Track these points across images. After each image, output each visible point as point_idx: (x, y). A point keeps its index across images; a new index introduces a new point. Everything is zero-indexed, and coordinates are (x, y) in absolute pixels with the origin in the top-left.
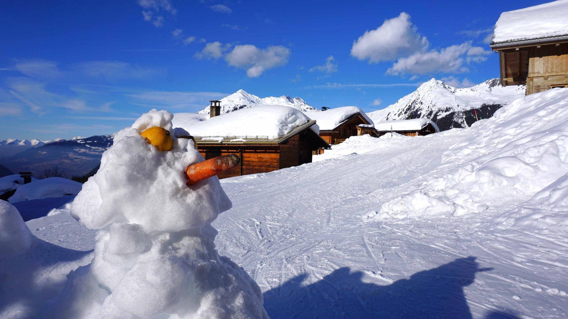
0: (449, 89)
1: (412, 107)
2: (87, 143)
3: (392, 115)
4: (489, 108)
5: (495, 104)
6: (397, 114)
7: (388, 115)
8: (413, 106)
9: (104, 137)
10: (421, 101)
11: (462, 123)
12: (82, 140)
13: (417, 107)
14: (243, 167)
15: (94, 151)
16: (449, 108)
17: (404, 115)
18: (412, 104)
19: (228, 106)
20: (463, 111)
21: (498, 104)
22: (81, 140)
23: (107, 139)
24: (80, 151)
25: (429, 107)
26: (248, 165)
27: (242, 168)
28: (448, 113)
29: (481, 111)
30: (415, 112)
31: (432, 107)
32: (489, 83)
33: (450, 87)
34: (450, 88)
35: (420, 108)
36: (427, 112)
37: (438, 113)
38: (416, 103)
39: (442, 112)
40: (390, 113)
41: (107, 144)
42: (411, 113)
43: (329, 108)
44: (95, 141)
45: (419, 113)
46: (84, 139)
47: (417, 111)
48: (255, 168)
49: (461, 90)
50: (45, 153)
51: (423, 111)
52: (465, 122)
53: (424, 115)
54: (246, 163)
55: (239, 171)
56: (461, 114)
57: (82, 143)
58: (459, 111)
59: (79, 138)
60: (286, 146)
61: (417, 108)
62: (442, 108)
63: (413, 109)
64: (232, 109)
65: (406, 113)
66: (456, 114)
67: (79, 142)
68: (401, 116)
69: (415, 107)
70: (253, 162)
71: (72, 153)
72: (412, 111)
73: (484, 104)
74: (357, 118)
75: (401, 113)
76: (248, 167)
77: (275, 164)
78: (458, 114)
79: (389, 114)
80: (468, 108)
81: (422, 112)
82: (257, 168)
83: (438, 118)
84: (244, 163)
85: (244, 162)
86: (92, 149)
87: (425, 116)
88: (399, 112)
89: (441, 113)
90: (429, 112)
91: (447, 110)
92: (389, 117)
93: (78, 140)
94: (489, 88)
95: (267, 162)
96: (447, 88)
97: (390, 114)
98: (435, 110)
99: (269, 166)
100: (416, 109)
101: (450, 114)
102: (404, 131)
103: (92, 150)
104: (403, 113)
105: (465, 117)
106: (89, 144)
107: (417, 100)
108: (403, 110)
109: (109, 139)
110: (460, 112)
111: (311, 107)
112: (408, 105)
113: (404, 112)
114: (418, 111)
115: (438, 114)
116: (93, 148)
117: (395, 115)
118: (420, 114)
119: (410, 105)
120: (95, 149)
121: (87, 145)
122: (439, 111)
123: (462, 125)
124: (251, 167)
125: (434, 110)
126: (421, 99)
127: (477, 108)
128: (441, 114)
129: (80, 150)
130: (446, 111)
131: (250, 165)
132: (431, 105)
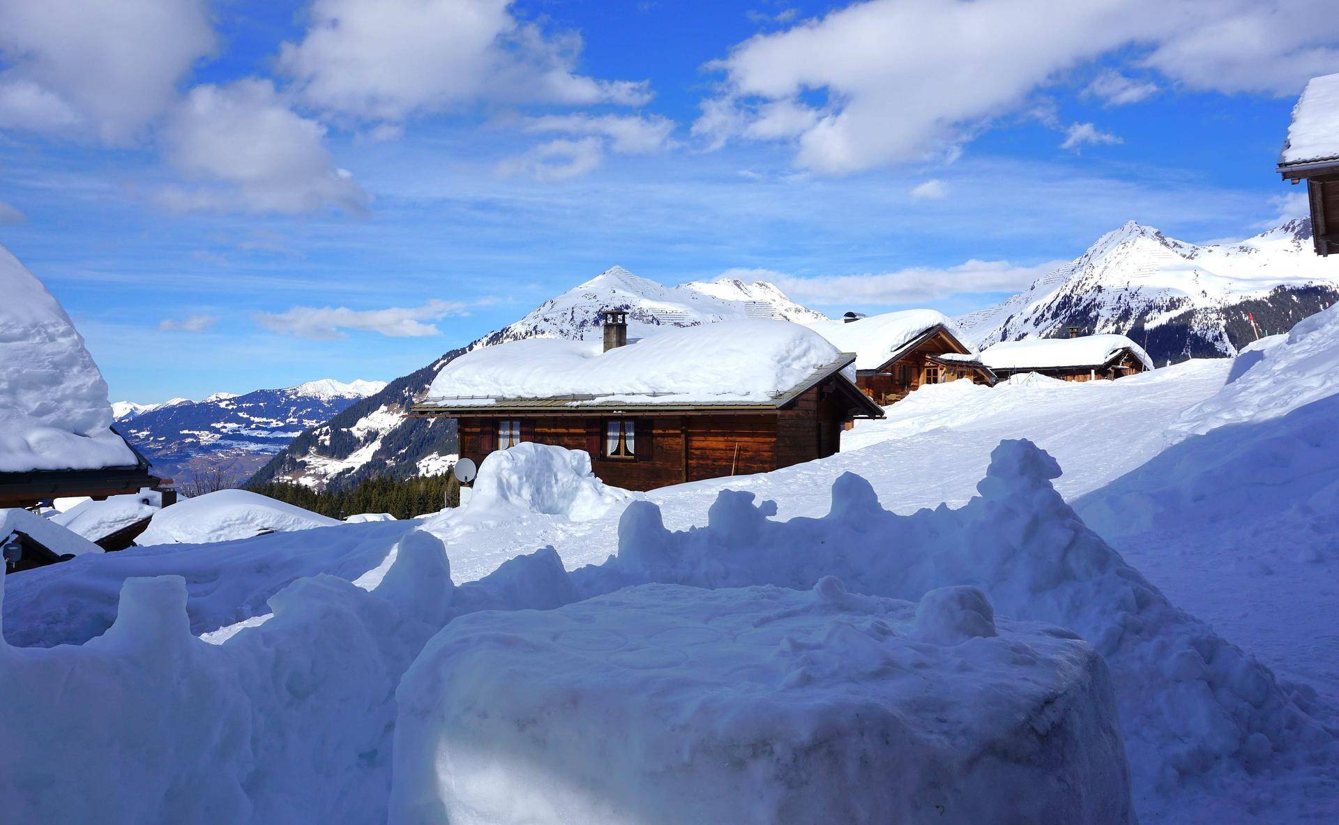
0: (1176, 249)
1: (1074, 300)
2: (241, 409)
3: (1018, 320)
4: (1294, 298)
5: (1313, 285)
6: (1033, 320)
7: (1008, 322)
8: (1075, 297)
9: (283, 393)
10: (1098, 284)
11: (1216, 339)
12: (230, 400)
13: (1086, 299)
14: (689, 461)
15: (258, 428)
16: (1179, 300)
17: (1050, 321)
18: (1072, 291)
19: (584, 309)
20: (1218, 307)
21: (1321, 287)
22: (228, 402)
23: (287, 397)
24: (225, 427)
25: (1120, 298)
26: (701, 457)
27: (687, 465)
28: (1175, 313)
29: (1269, 304)
30: (1081, 313)
31: (1128, 299)
32: (1293, 229)
33: (1179, 242)
34: (1180, 247)
35: (1097, 302)
36: (1115, 312)
37: (1147, 313)
38: (1085, 287)
39: (1159, 311)
40: (1012, 317)
41: (288, 411)
42: (1071, 316)
43: (864, 316)
44: (262, 404)
45: (1093, 314)
46: (234, 398)
47: (1087, 309)
48: (719, 463)
49: (1210, 251)
50: (146, 433)
51: (1104, 308)
52: (1225, 336)
53: (1108, 320)
54: (697, 452)
55: (681, 471)
56: (1214, 316)
57: (230, 407)
58: (1206, 309)
59: (224, 396)
60: (790, 413)
61: (1087, 302)
62: (1159, 302)
63: (1076, 305)
64: (592, 316)
65: (1055, 316)
66: (1200, 316)
67: (223, 405)
68: (1042, 325)
69: (1081, 300)
70: (714, 450)
71: (207, 432)
72: (1074, 309)
73: (1281, 287)
74: (935, 338)
75: (1043, 315)
76: (701, 462)
77: (766, 454)
78: (1206, 317)
79: (1009, 319)
80: (1234, 300)
81: (1100, 312)
82: (724, 464)
83: (1148, 326)
84: (692, 453)
85: (692, 451)
86: (253, 422)
87: (1111, 324)
88: (1038, 314)
89: (1154, 313)
90: (1120, 312)
91: (1173, 305)
92: (1008, 327)
93: (221, 401)
94: (1294, 241)
95: (747, 451)
96: (1172, 245)
97: (1011, 320)
98: (1137, 306)
99: (752, 459)
100: (1083, 304)
101: (1180, 316)
102: (1058, 367)
103: (253, 426)
104: (1048, 315)
105: (1223, 322)
106: (247, 410)
107: (1087, 282)
108: (1049, 308)
109: (293, 397)
110: (1209, 311)
111: (799, 307)
112: (1062, 295)
113: (1051, 312)
114: (1090, 310)
115: (1148, 318)
116: (257, 420)
117: (1026, 321)
118: (1097, 317)
119: (1068, 293)
120: (260, 423)
121: (241, 414)
122: (1151, 308)
123: (1218, 345)
124: (709, 462)
125: (1134, 307)
126: (1096, 278)
127: (1258, 299)
128: (1156, 315)
129: (225, 425)
130: (1168, 310)
131: (708, 458)
132: (1127, 293)
